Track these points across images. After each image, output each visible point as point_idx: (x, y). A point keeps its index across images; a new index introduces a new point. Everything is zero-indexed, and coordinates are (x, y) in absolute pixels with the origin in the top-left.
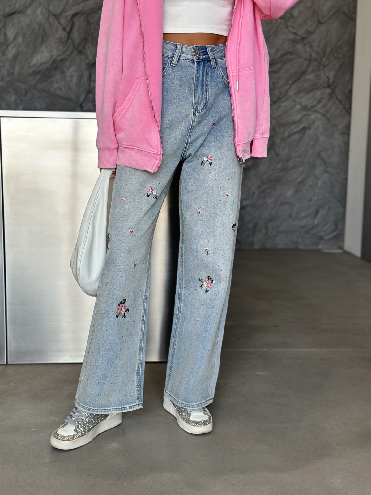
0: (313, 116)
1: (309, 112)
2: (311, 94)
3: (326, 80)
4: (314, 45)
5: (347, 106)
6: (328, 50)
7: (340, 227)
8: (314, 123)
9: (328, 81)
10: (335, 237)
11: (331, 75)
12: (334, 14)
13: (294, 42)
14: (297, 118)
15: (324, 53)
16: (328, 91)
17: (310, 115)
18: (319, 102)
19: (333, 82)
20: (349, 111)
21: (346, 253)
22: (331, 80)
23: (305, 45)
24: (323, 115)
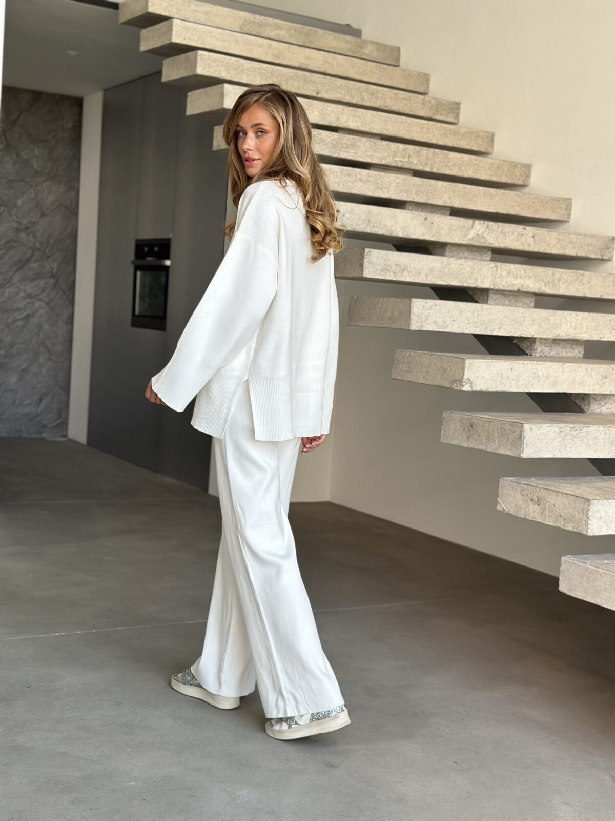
0: (37, 304)
1: (33, 300)
2: (35, 283)
3: (50, 270)
4: (38, 235)
5: (70, 296)
6: (52, 241)
7: (63, 415)
8: (38, 311)
9: (52, 272)
10: (58, 426)
11: (55, 265)
12: (57, 207)
13: (18, 230)
14: (21, 305)
15: (48, 243)
16: (52, 281)
17: (33, 303)
18: (43, 291)
19: (57, 272)
20: (72, 302)
21: (70, 440)
22: (55, 271)
23: (28, 234)
24: (48, 304)
